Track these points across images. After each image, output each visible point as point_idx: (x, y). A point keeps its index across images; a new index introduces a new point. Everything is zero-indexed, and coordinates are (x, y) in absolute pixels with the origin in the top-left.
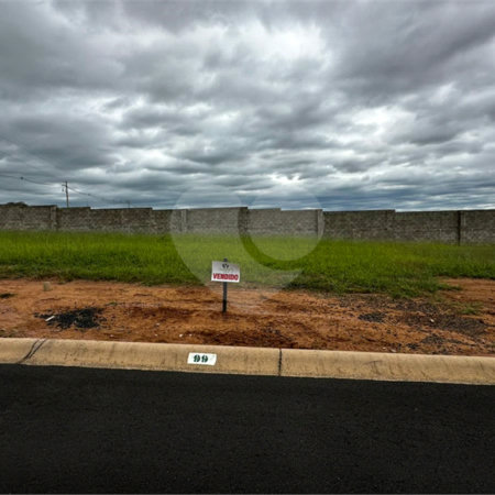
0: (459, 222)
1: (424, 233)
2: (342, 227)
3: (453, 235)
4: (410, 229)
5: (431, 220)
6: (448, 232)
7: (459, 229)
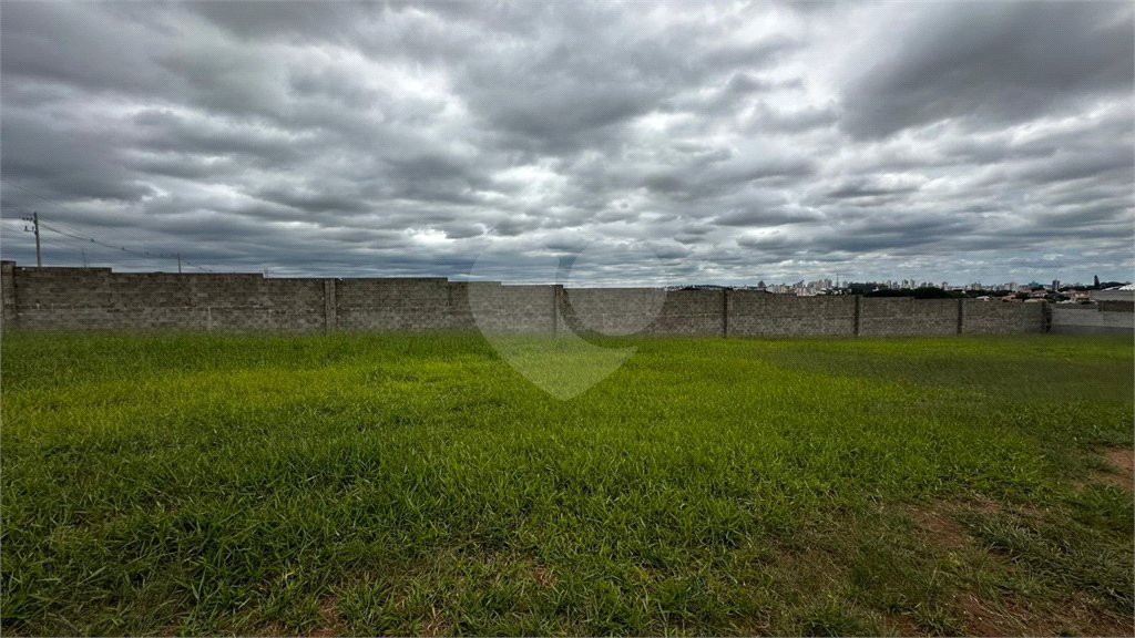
0: (725, 306)
1: (688, 319)
3: (719, 321)
5: (696, 302)
6: (714, 318)
7: (725, 314)
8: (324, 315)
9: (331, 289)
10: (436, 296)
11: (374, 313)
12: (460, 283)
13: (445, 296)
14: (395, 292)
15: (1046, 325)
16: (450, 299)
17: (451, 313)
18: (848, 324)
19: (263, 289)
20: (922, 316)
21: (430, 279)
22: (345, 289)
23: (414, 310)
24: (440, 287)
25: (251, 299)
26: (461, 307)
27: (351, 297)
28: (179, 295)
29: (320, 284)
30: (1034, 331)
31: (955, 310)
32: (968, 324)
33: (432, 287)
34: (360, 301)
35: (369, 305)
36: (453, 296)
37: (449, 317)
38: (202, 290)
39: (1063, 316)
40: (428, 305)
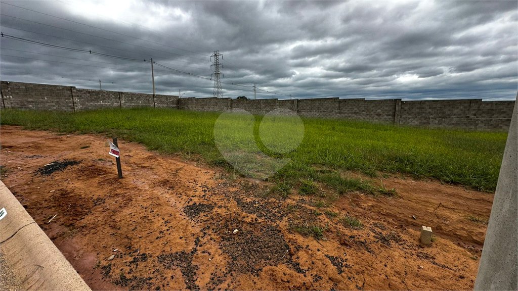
2: (420, 113)
9: (295, 103)
10: (333, 106)
11: (309, 112)
12: (344, 100)
13: (337, 105)
14: (317, 104)
16: (339, 107)
17: (339, 113)
19: (277, 104)
21: (331, 98)
22: (301, 103)
23: (324, 111)
24: (335, 102)
25: (275, 107)
26: (344, 111)
27: (302, 106)
28: (259, 106)
33: (332, 102)
34: (305, 108)
35: (308, 109)
36: (341, 105)
37: (338, 115)
38: (263, 104)
40: (329, 110)
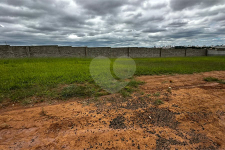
0: (128, 51)
1: (119, 54)
2: (94, 53)
3: (127, 55)
4: (115, 53)
5: (121, 51)
7: (128, 53)
8: (27, 55)
9: (28, 49)
10: (55, 50)
11: (40, 54)
12: (61, 47)
14: (45, 49)
15: (206, 54)
16: (59, 51)
17: (60, 54)
18: (158, 55)
19: (10, 49)
20: (176, 52)
21: (53, 46)
22: (32, 48)
23: (50, 53)
24: (56, 48)
25: (8, 51)
26: (62, 53)
27: (33, 51)
29: (25, 47)
30: (203, 55)
31: (184, 51)
32: (188, 54)
33: (54, 48)
34: (36, 52)
35: (38, 52)
39: (210, 52)
40: (53, 52)
